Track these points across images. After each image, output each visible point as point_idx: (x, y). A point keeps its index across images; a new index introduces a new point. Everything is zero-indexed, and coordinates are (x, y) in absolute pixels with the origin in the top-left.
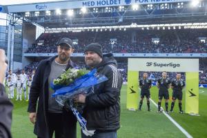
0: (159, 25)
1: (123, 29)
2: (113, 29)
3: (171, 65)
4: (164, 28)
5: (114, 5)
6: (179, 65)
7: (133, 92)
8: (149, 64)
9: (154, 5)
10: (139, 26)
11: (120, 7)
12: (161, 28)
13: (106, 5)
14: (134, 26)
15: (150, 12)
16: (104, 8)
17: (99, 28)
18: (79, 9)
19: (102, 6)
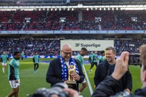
0: (100, 6)
1: (71, 9)
2: (62, 9)
3: (93, 45)
4: (105, 9)
6: (99, 45)
10: (85, 7)
14: (80, 6)
17: (49, 7)
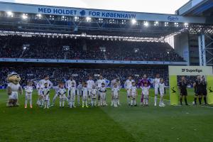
1: (74, 37)
2: (64, 37)
3: (196, 70)
4: (108, 39)
5: (70, 15)
6: (201, 71)
7: (174, 92)
8: (183, 70)
9: (104, 19)
10: (88, 36)
11: (76, 18)
12: (106, 39)
13: (62, 14)
14: (83, 35)
15: (101, 25)
16: (60, 16)
18: (35, 14)
19: (58, 14)
